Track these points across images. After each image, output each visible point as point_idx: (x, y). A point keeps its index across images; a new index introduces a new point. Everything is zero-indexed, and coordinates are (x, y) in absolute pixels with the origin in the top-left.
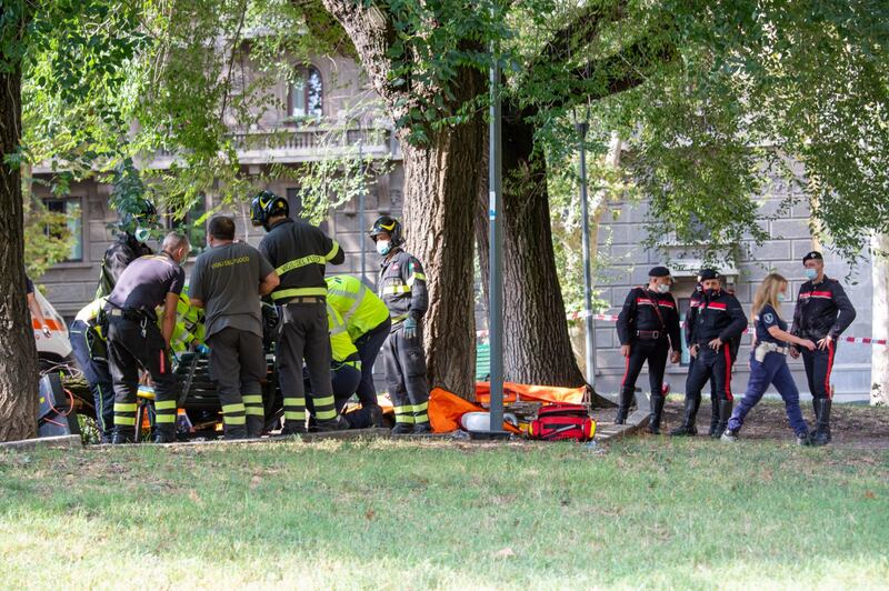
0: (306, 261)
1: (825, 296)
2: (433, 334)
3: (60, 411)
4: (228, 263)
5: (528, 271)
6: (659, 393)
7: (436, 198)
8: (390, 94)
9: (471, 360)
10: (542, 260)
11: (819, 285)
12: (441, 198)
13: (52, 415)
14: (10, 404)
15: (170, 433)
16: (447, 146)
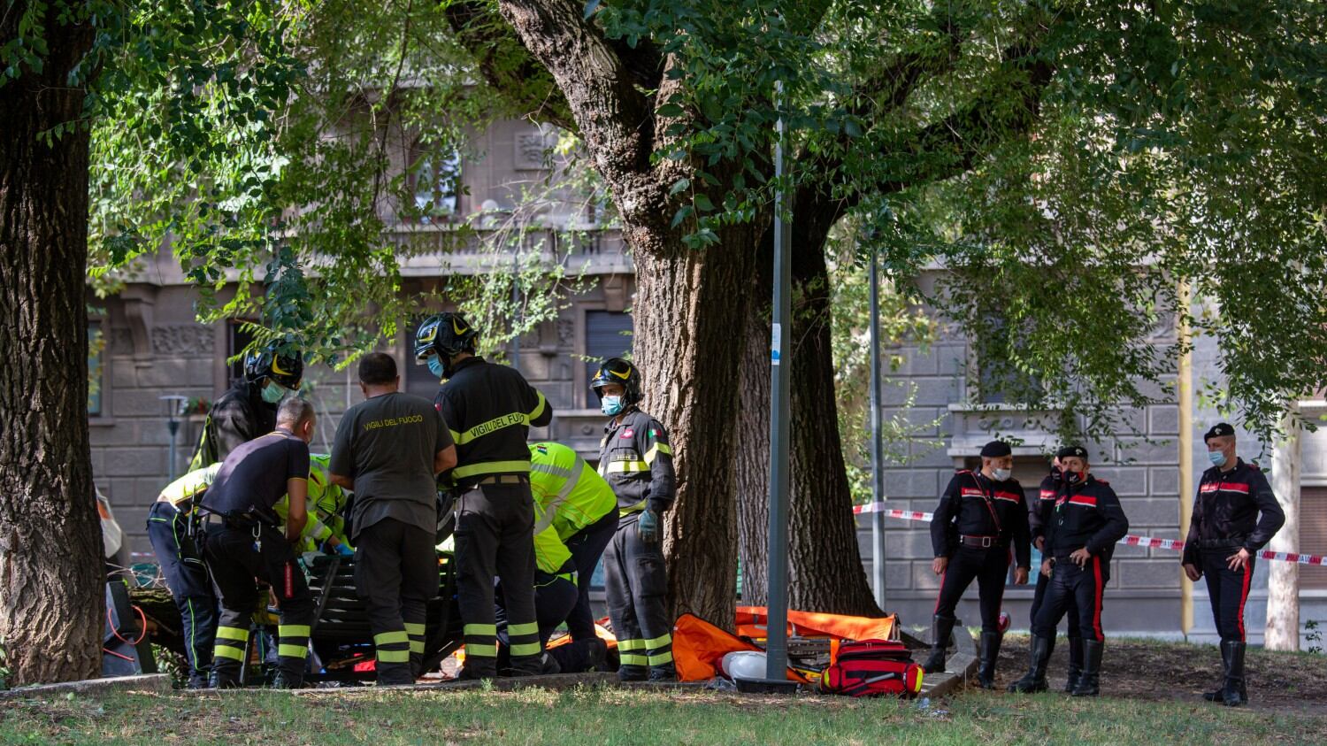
0: (506, 421)
1: (1239, 490)
2: (675, 534)
3: (127, 638)
4: (390, 423)
5: (800, 442)
6: (994, 627)
7: (684, 332)
8: (619, 175)
9: (730, 572)
10: (821, 428)
11: (1231, 473)
12: (691, 332)
13: (114, 643)
14: (65, 626)
15: (297, 674)
16: (702, 255)
